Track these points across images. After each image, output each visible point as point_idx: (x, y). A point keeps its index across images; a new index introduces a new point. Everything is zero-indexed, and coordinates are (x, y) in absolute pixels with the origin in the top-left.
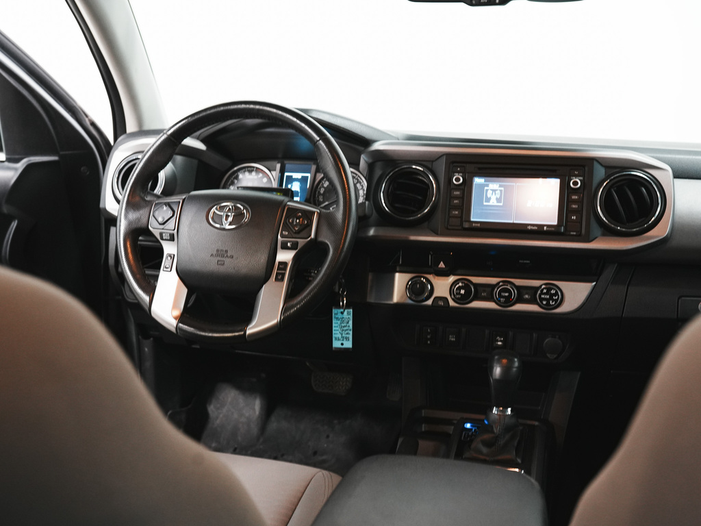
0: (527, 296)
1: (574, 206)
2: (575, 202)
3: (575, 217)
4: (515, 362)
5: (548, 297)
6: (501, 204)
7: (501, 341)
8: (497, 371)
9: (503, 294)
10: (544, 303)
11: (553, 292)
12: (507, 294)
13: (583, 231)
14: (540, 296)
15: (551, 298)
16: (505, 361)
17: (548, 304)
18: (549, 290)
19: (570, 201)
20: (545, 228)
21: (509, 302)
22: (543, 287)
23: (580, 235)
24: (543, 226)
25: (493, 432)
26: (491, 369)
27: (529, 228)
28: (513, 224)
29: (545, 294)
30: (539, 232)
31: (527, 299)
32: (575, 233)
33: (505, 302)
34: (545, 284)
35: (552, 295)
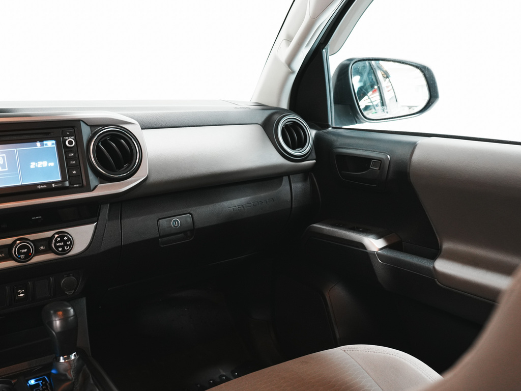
0: (42, 248)
1: (72, 162)
2: (72, 158)
3: (75, 172)
4: (69, 310)
5: (62, 244)
6: (7, 169)
7: (22, 293)
8: (57, 323)
9: (22, 251)
10: (60, 249)
11: (66, 238)
12: (26, 250)
13: (85, 183)
14: (55, 245)
15: (65, 244)
16: (60, 313)
17: (64, 250)
18: (62, 237)
19: (69, 159)
20: (53, 185)
21: (28, 256)
22: (56, 236)
23: (83, 186)
24: (51, 183)
25: (69, 380)
26: (51, 324)
27: (39, 187)
28: (22, 186)
29: (59, 242)
30: (49, 189)
31: (42, 249)
32: (78, 185)
33: (25, 258)
34: (56, 233)
35: (65, 242)
